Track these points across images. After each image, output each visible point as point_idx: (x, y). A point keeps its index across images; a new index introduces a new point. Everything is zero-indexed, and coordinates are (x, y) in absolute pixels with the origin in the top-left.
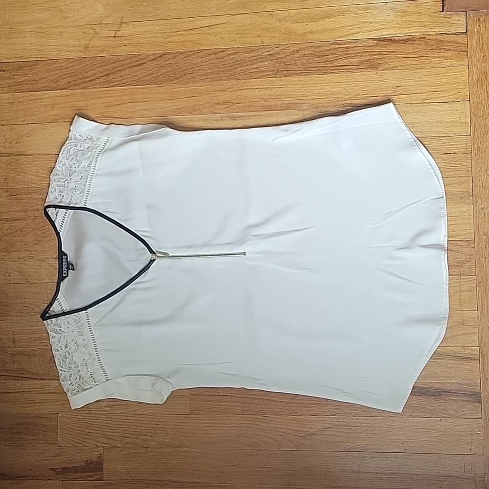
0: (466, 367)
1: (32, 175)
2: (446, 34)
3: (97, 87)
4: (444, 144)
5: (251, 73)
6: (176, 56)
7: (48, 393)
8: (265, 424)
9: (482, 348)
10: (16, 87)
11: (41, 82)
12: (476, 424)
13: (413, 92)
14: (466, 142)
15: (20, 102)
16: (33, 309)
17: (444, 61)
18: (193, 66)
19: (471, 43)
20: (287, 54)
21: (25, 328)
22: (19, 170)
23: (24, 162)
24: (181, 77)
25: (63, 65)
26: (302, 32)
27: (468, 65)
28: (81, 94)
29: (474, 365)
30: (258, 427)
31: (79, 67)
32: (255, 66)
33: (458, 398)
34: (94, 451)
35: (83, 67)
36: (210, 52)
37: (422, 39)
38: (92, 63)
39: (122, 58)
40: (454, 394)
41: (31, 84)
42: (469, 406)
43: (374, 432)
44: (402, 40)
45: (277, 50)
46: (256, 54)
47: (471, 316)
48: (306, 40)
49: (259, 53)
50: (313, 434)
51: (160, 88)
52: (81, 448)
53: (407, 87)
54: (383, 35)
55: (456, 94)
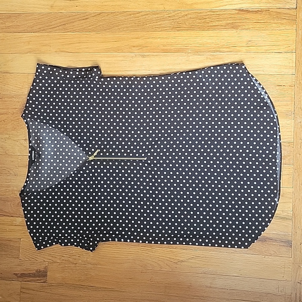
1: (13, 86)
2: (283, 8)
3: (57, 32)
4: (277, 80)
5: (156, 28)
6: (109, 15)
7: (15, 225)
8: (152, 253)
9: (294, 212)
10: (6, 29)
11: (21, 27)
12: (288, 261)
13: (260, 45)
14: (291, 79)
15: (8, 39)
16: (9, 172)
17: (281, 26)
18: (119, 22)
19: (299, 15)
20: (179, 17)
21: (3, 183)
22: (5, 82)
23: (8, 77)
24: (111, 28)
25: (36, 17)
26: (190, 3)
27: (296, 29)
28: (47, 36)
29: (289, 223)
30: (147, 255)
31: (46, 19)
32: (159, 23)
33: (277, 244)
34: (42, 264)
35: (49, 18)
36: (131, 13)
37: (267, 11)
38: (55, 17)
39: (74, 14)
40: (274, 241)
41: (15, 28)
42: (284, 249)
43: (221, 262)
44: (254, 11)
45: (174, 14)
46: (160, 16)
47: (288, 191)
48: (193, 8)
49: (162, 15)
50: (183, 261)
51: (97, 35)
52: (34, 262)
53: (256, 42)
54: (242, 7)
55: (287, 48)
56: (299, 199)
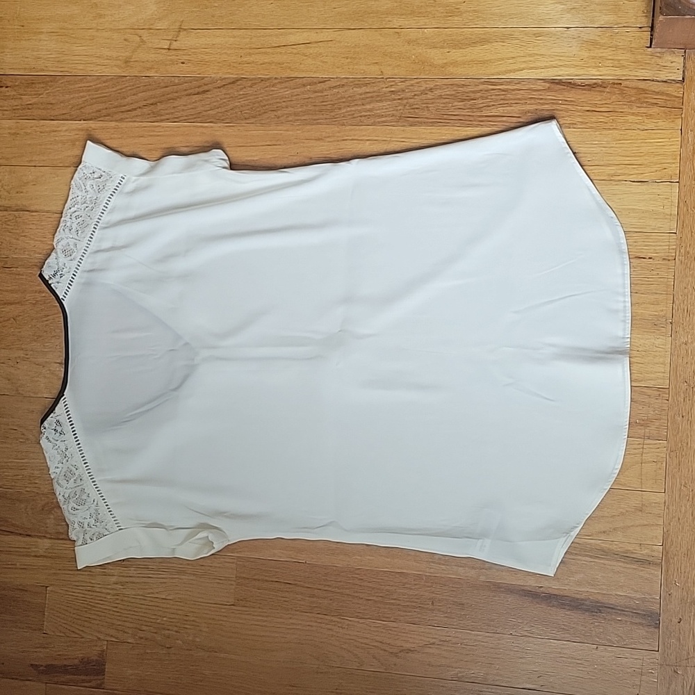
0: (641, 574)
1: (37, 241)
2: (653, 80)
3: (138, 120)
4: (636, 244)
5: (361, 116)
6: (255, 84)
7: (36, 556)
8: (341, 630)
9: (667, 548)
10: (24, 111)
11: (59, 107)
12: (649, 659)
13: (597, 163)
14: (668, 243)
15: (27, 134)
16: (23, 434)
17: (646, 121)
18: (278, 100)
19: (688, 96)
20: (415, 93)
21: (10, 460)
22: (18, 231)
23: (26, 221)
24: (259, 115)
25: (91, 84)
26: (440, 62)
27: (681, 130)
28: (115, 128)
29: (653, 572)
30: (331, 633)
31: (114, 89)
32: (368, 107)
33: (625, 619)
34: (94, 646)
35: (121, 89)
36: (304, 81)
37: (616, 86)
38: (133, 86)
39: (177, 81)
40: (619, 612)
41: (44, 109)
42: (642, 632)
43: (497, 656)
44: (587, 85)
45: (402, 86)
46: (372, 90)
47: (654, 500)
48: (446, 75)
49: (376, 89)
50: (410, 650)
51: (227, 129)
52: (75, 639)
53: (589, 155)
54: (559, 76)
55: (660, 171)
56: (679, 519)
